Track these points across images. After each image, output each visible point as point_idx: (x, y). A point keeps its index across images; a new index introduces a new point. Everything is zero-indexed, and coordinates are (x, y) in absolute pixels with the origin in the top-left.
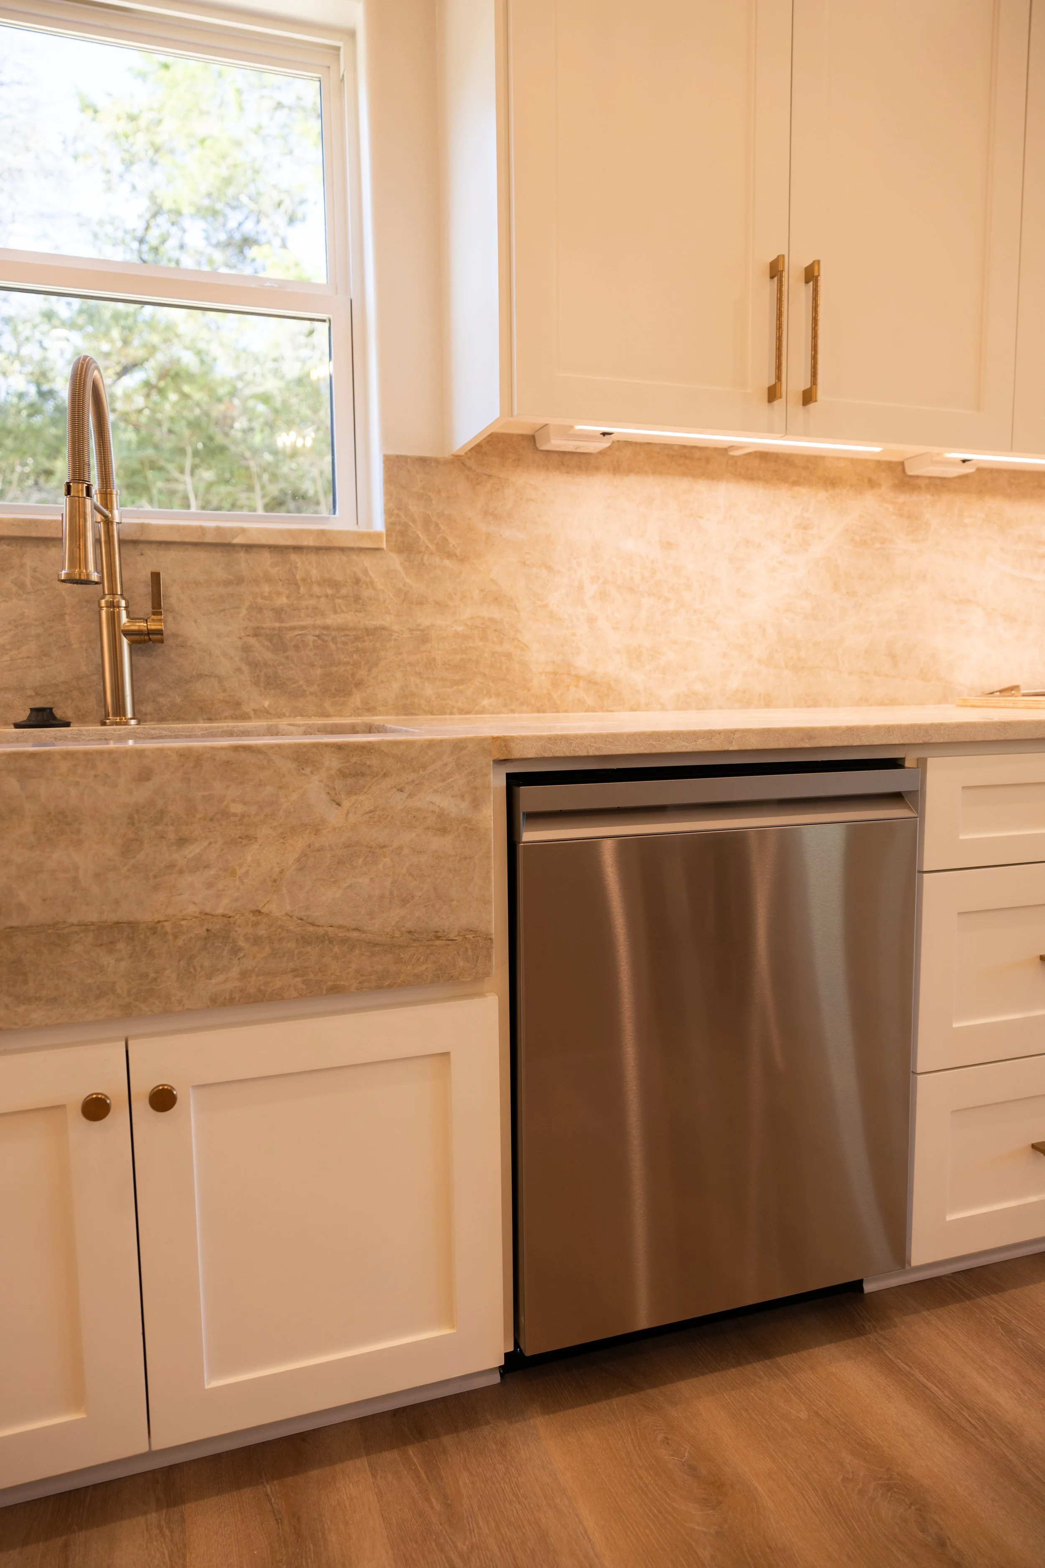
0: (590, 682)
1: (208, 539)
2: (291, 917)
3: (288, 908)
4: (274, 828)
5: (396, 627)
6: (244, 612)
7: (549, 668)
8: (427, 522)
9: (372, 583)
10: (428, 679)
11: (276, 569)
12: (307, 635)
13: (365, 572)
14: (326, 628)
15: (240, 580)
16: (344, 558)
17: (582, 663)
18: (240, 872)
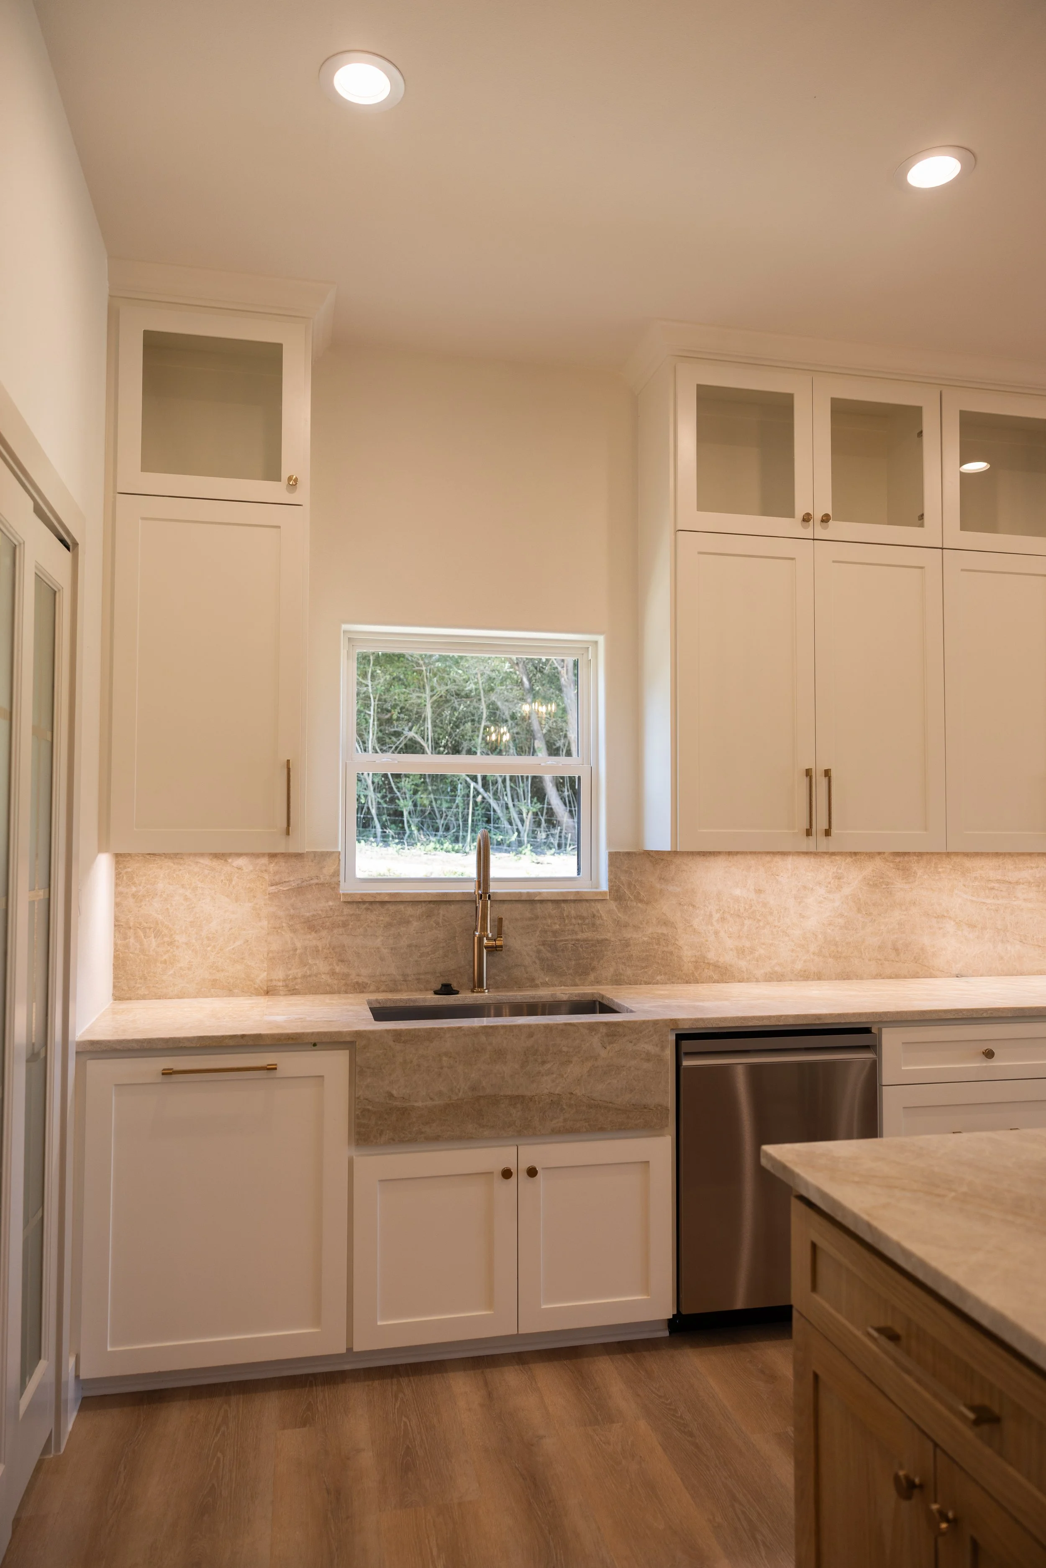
0: (715, 966)
1: (523, 898)
2: (585, 1096)
3: (584, 1092)
4: (579, 1058)
5: (613, 939)
6: (538, 933)
7: (693, 959)
8: (629, 884)
9: (601, 916)
10: (629, 966)
11: (554, 911)
12: (568, 944)
13: (598, 911)
14: (578, 940)
15: (537, 917)
16: (588, 904)
17: (711, 956)
18: (565, 1076)
